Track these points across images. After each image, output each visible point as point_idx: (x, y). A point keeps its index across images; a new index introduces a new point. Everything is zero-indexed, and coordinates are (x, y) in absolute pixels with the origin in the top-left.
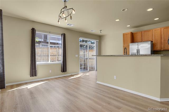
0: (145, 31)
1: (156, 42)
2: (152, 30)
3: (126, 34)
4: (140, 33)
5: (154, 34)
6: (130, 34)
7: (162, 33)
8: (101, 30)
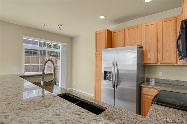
0: (130, 28)
1: (148, 48)
2: (142, 25)
3: (100, 33)
4: (122, 31)
5: (144, 32)
6: (105, 32)
7: (160, 31)
8: (61, 25)
